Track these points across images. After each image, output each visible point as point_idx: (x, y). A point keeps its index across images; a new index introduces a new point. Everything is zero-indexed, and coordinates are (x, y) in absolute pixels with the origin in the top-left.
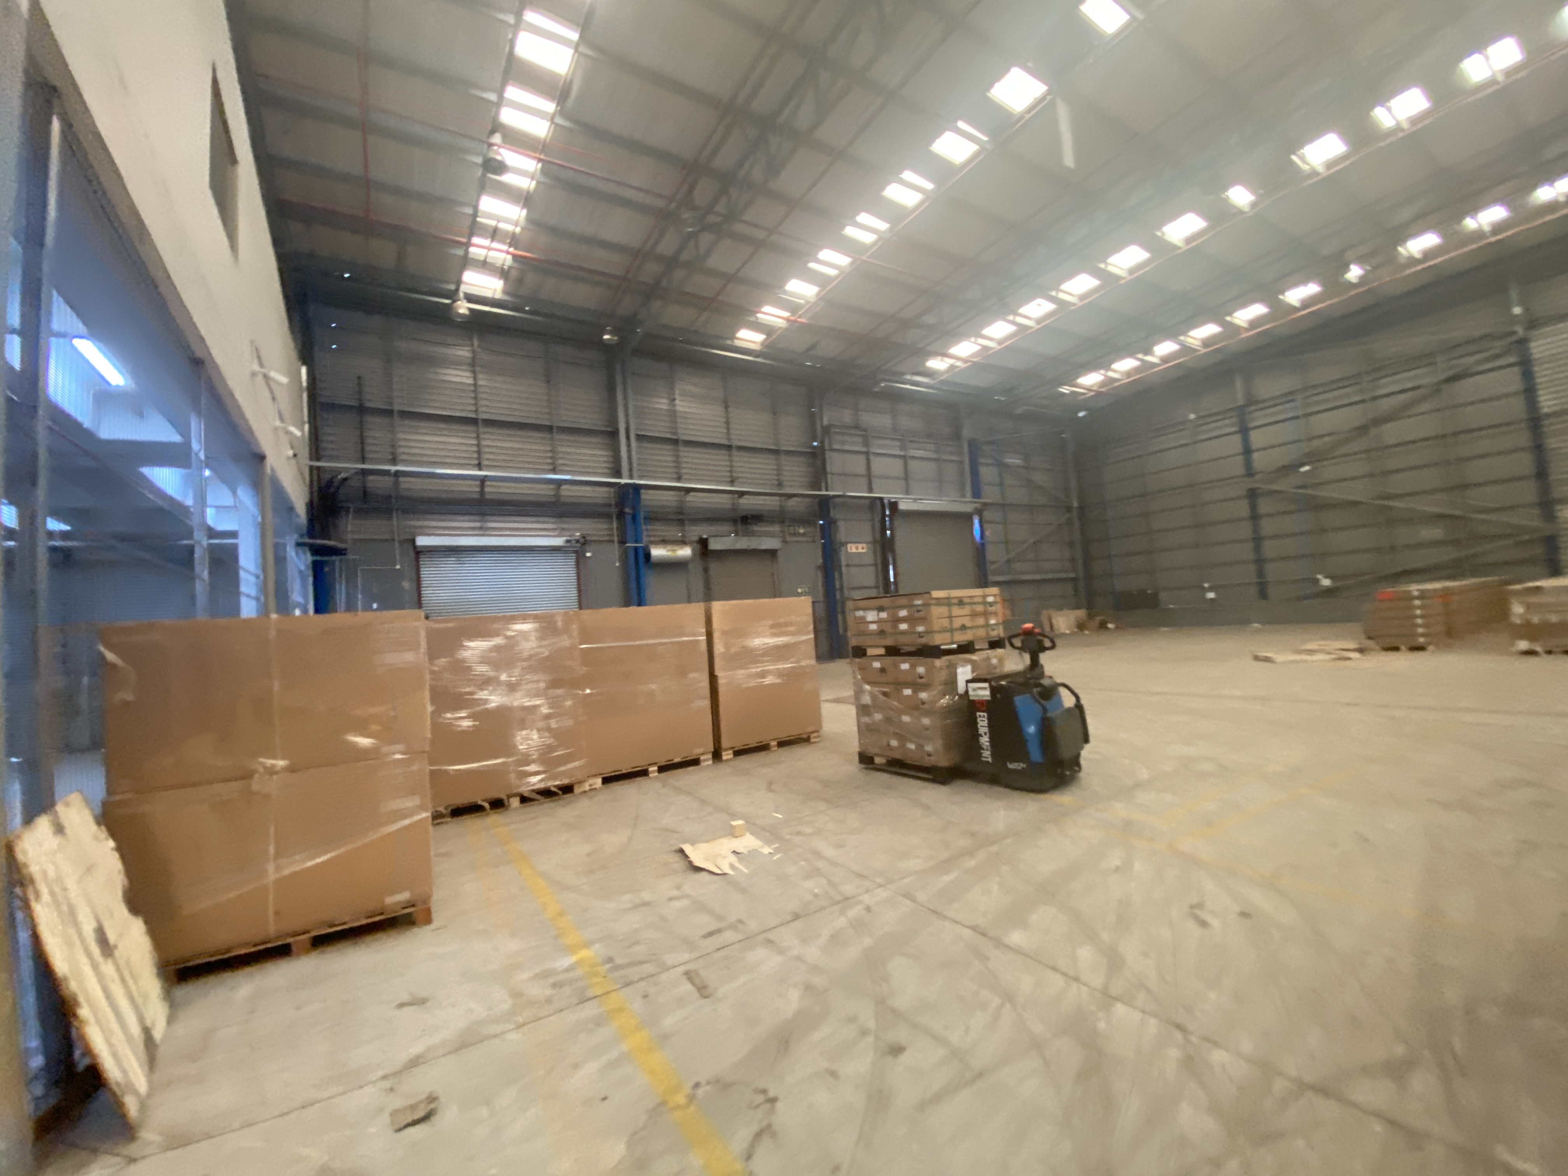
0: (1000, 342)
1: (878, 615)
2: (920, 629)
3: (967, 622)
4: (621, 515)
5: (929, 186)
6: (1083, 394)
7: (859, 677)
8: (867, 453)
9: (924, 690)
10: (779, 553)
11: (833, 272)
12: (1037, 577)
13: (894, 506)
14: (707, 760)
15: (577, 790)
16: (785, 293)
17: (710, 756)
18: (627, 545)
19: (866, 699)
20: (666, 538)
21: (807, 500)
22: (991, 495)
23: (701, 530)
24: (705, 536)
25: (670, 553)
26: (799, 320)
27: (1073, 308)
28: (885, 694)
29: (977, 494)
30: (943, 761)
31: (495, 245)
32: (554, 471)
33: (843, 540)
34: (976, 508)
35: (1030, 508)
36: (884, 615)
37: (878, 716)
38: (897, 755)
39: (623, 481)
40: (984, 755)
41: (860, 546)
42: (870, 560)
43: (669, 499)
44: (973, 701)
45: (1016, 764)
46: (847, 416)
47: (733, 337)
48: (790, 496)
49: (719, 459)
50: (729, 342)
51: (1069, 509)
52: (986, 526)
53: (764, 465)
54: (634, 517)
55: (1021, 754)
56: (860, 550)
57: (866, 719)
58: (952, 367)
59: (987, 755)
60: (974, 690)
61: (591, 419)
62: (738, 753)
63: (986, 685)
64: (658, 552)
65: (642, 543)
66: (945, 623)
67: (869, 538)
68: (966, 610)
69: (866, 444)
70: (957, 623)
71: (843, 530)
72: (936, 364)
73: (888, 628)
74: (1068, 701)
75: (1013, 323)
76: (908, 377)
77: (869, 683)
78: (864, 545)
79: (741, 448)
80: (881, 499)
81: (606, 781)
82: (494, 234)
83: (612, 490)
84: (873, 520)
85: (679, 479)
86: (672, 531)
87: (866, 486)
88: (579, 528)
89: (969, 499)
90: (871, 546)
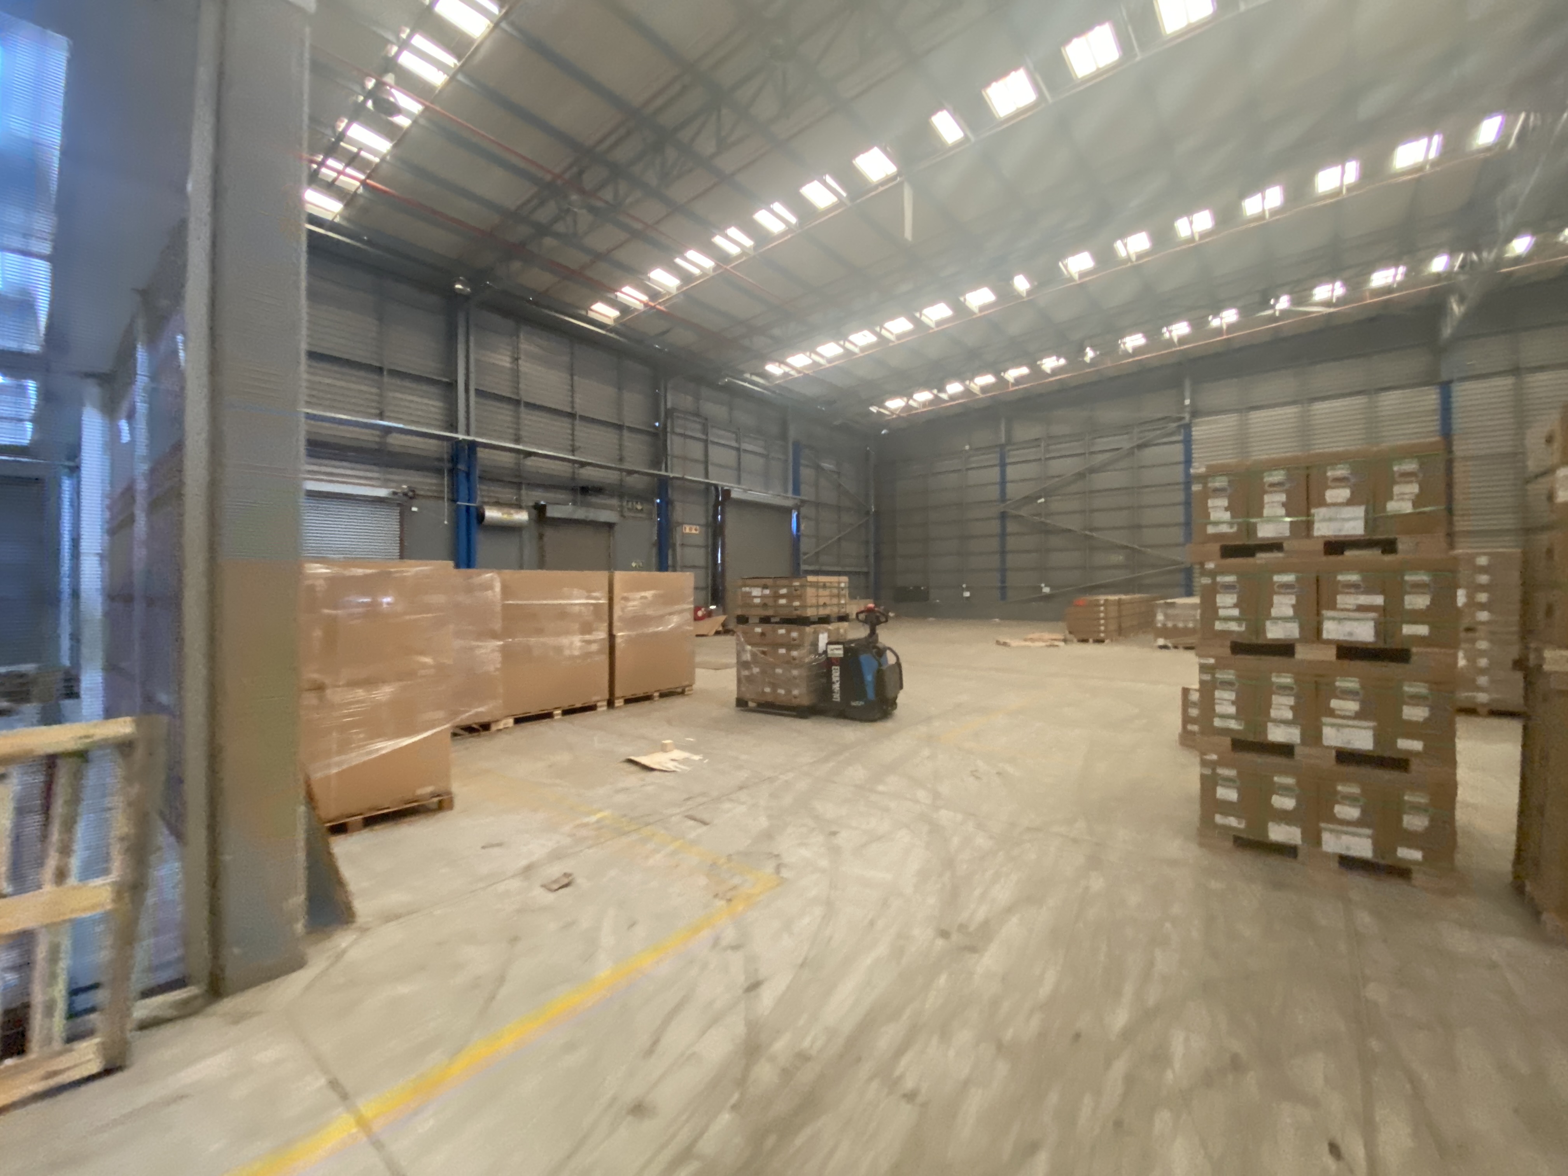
0: (830, 361)
1: (762, 592)
2: (797, 603)
3: (827, 600)
4: (453, 472)
5: (793, 220)
6: (888, 415)
7: (742, 639)
8: (706, 442)
9: (796, 650)
10: (616, 528)
11: (696, 271)
13: (727, 493)
14: (602, 707)
15: (494, 728)
16: (648, 279)
17: (605, 703)
18: (459, 503)
19: (747, 657)
20: (501, 501)
21: (646, 478)
22: (807, 493)
23: (540, 497)
24: (542, 503)
25: (505, 516)
26: (658, 307)
27: (891, 344)
28: (764, 653)
29: (796, 490)
30: (806, 701)
31: (348, 170)
32: (381, 416)
33: (680, 520)
34: (795, 504)
36: (767, 592)
37: (756, 670)
38: (770, 699)
39: (461, 437)
40: (835, 697)
41: (694, 527)
42: (701, 541)
43: (507, 459)
44: (830, 658)
45: (857, 702)
46: (686, 401)
47: (588, 309)
48: (630, 472)
49: (561, 426)
50: (583, 313)
51: (868, 513)
52: (802, 520)
53: (606, 438)
54: (468, 475)
55: (862, 695)
56: (694, 532)
57: (746, 673)
58: (786, 374)
59: (837, 697)
60: (832, 650)
61: (429, 366)
62: (628, 701)
63: (841, 646)
64: (492, 514)
65: (475, 503)
66: (814, 601)
67: (703, 521)
68: (827, 592)
69: (705, 432)
70: (821, 601)
71: (678, 512)
72: (773, 369)
73: (770, 602)
74: (893, 660)
75: (843, 347)
76: (747, 376)
77: (750, 644)
78: (698, 527)
79: (583, 418)
80: (716, 487)
81: (518, 721)
82: (353, 160)
83: (445, 443)
84: (707, 503)
85: (517, 440)
86: (508, 494)
87: (702, 471)
88: (405, 481)
89: (790, 494)
90: (704, 529)
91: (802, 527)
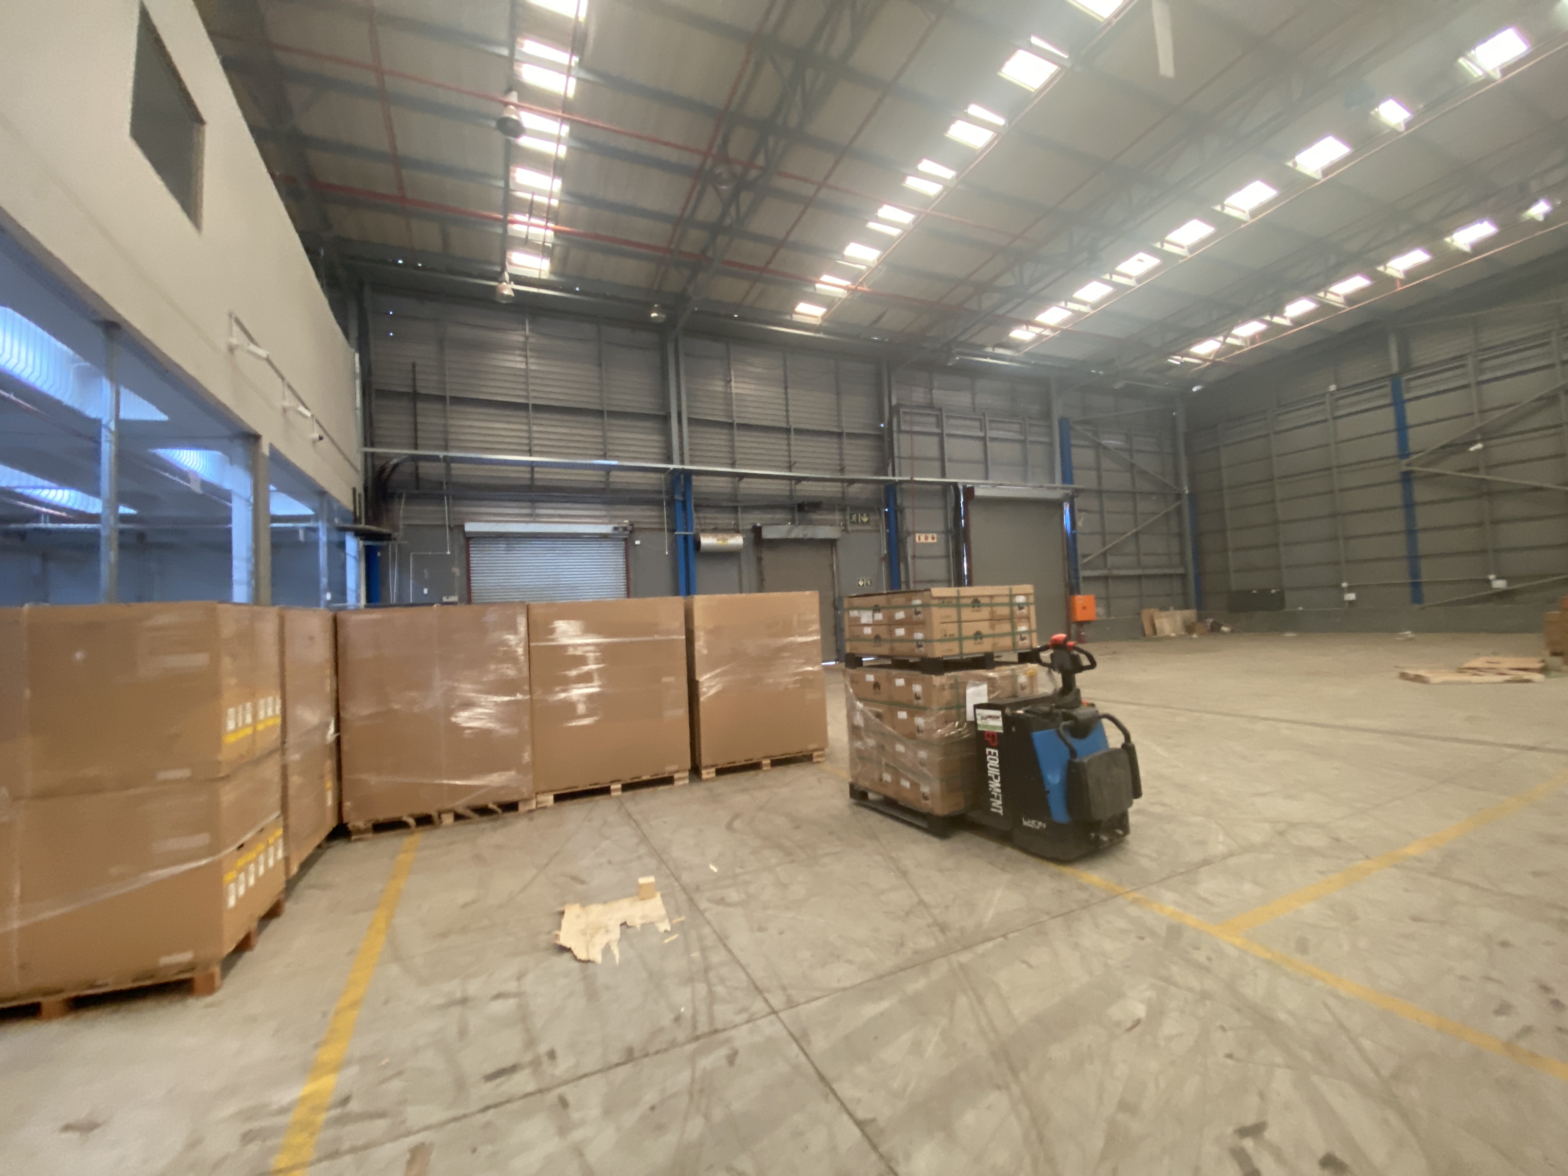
0: (1094, 306)
1: (873, 616)
2: (919, 636)
4: (671, 503)
5: (1000, 121)
6: (1198, 365)
7: (851, 690)
8: (941, 435)
9: (920, 715)
10: (839, 544)
11: (895, 232)
12: (1139, 572)
13: (969, 492)
14: (682, 779)
16: (843, 258)
17: (687, 774)
18: (676, 533)
19: (859, 720)
20: (719, 527)
21: (871, 487)
22: (1084, 479)
23: (755, 518)
24: (758, 525)
25: (720, 542)
26: (859, 288)
27: (1180, 261)
28: (878, 715)
29: (1067, 478)
30: (939, 808)
31: (534, 221)
32: (604, 456)
33: (911, 530)
34: (1067, 495)
35: (1133, 495)
36: (879, 616)
37: (871, 742)
38: (891, 793)
39: (671, 467)
40: (994, 805)
41: (930, 536)
42: (940, 551)
43: (722, 485)
44: (983, 732)
46: (919, 396)
47: (792, 312)
48: (852, 482)
49: (777, 443)
50: (788, 317)
51: (1179, 496)
52: (1077, 514)
53: (826, 448)
54: (684, 503)
55: (1041, 809)
56: (930, 540)
57: (859, 744)
58: (1040, 336)
59: (997, 804)
61: (644, 402)
62: (720, 772)
64: (708, 541)
65: (692, 531)
66: (952, 629)
67: (941, 527)
68: (985, 613)
69: (939, 424)
70: (969, 629)
71: (909, 519)
72: (1021, 334)
73: (883, 632)
74: (1115, 740)
75: (1109, 283)
76: (989, 350)
77: (861, 700)
78: (935, 535)
79: (799, 431)
80: (955, 485)
82: (531, 208)
83: (663, 476)
84: (946, 508)
85: (733, 465)
86: (725, 519)
87: (938, 470)
88: (627, 516)
89: (1058, 483)
90: (943, 536)
91: (1080, 524)
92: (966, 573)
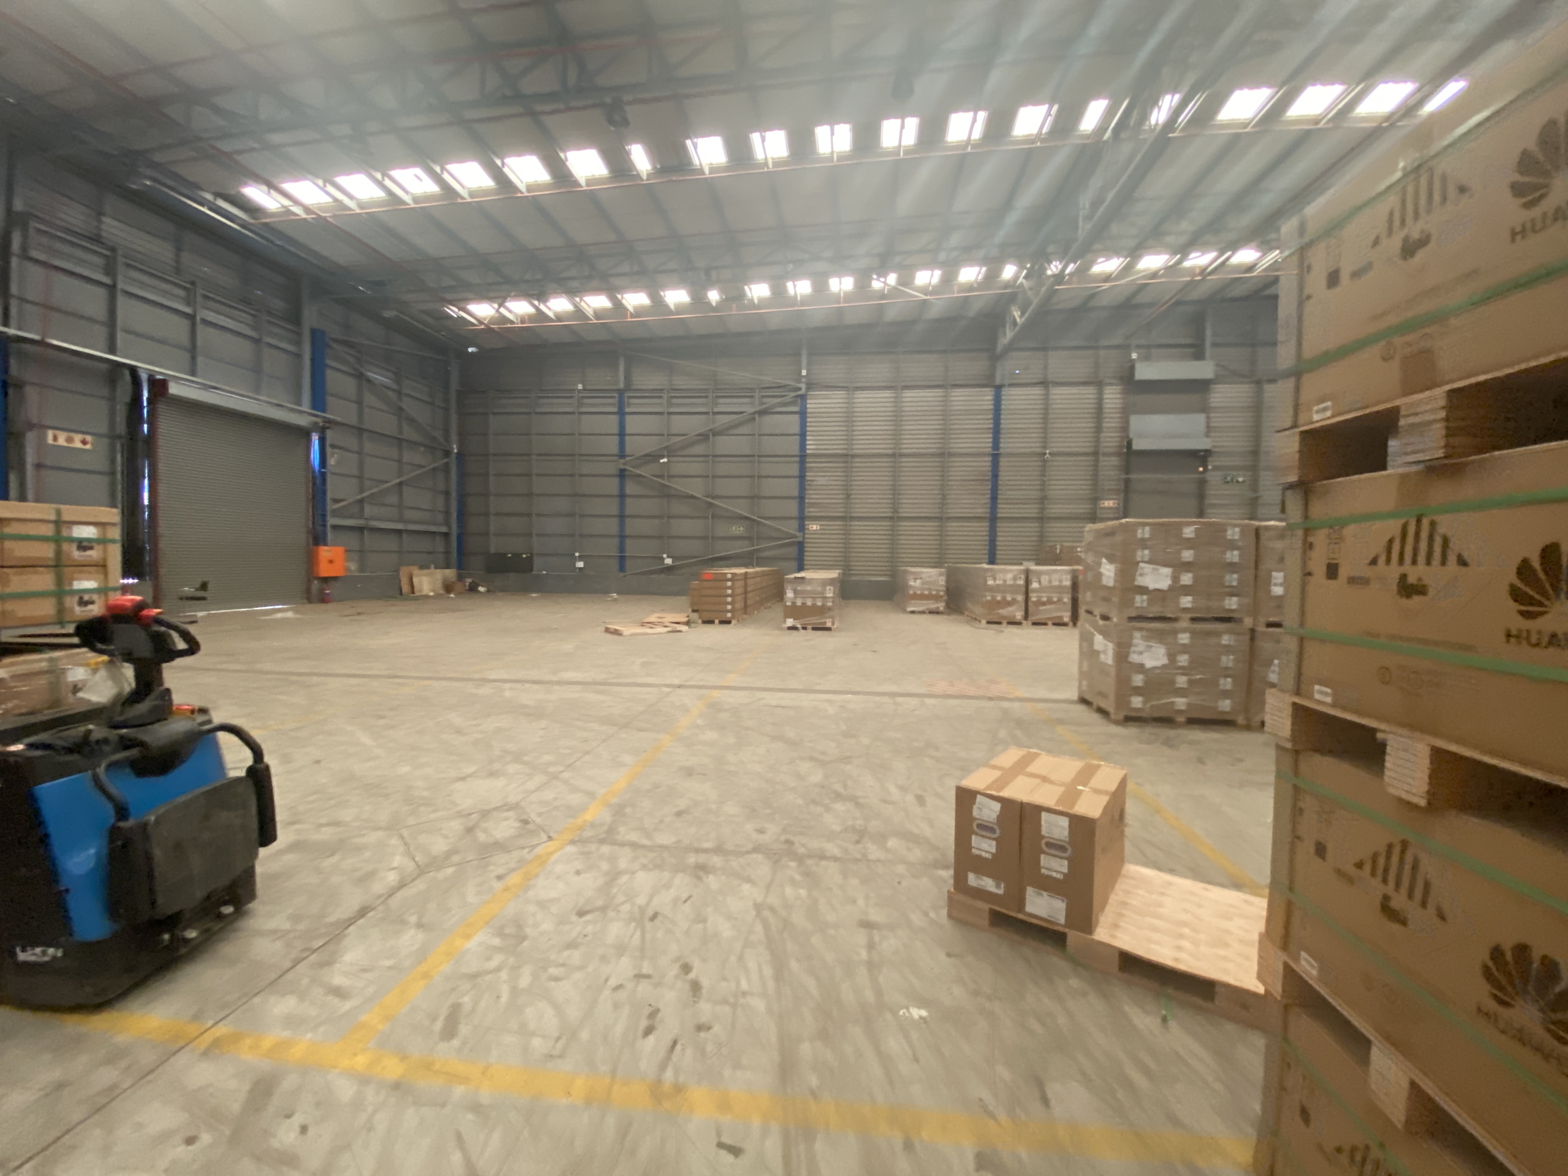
0: (361, 205)
6: (473, 324)
8: (112, 289)
12: (400, 526)
13: (159, 387)
22: (340, 411)
27: (461, 201)
29: (318, 403)
33: (36, 421)
34: (316, 423)
35: (399, 441)
41: (78, 438)
42: (102, 464)
46: (71, 214)
51: (447, 453)
52: (329, 450)
56: (78, 444)
58: (287, 211)
67: (103, 427)
69: (112, 272)
71: (36, 405)
75: (381, 185)
76: (206, 195)
78: (89, 438)
80: (133, 370)
87: (102, 341)
89: (306, 407)
90: (106, 441)
91: (332, 461)
92: (146, 502)
